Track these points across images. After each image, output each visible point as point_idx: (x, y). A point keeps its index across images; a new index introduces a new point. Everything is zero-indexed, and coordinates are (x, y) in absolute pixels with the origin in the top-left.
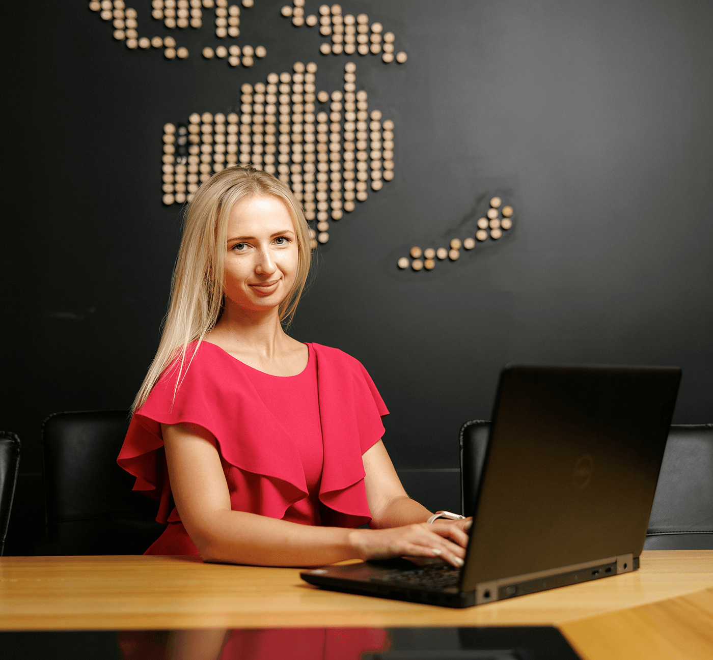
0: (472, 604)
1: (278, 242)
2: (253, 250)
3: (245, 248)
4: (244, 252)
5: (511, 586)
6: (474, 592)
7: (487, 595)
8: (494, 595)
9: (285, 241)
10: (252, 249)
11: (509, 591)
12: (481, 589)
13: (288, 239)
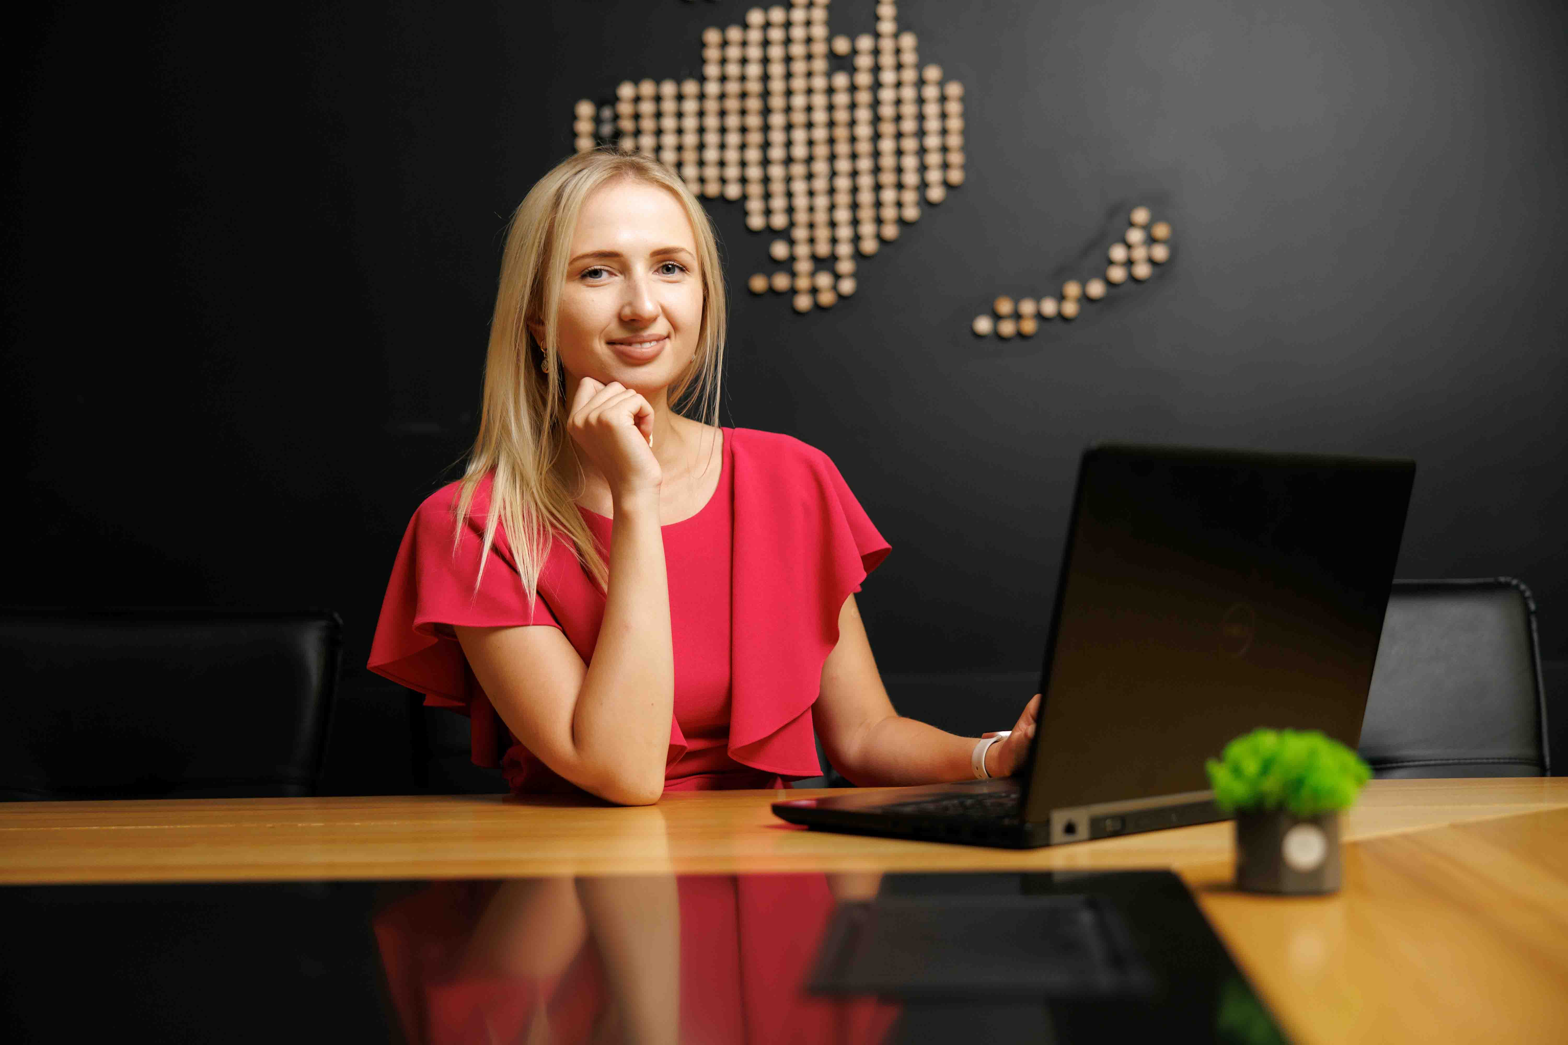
0: (1045, 843)
1: (665, 271)
2: (619, 279)
3: (605, 275)
4: (602, 283)
5: (1114, 817)
6: (1047, 823)
7: (1070, 829)
8: (1083, 830)
9: (677, 270)
10: (616, 278)
11: (1109, 825)
12: (1059, 819)
13: (683, 269)
